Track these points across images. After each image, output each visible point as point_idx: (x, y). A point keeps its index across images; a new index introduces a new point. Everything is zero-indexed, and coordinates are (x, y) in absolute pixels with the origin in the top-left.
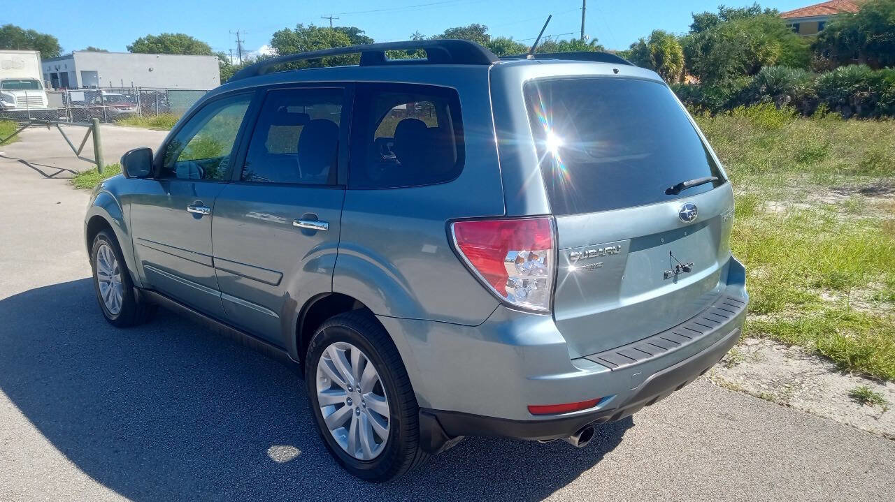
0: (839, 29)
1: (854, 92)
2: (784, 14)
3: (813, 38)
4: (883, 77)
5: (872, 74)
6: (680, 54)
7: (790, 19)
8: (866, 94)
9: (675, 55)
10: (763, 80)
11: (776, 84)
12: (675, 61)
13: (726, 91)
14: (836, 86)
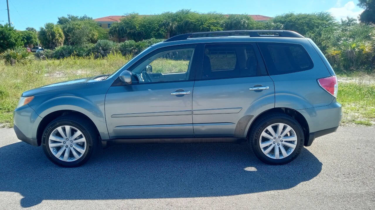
0: (118, 27)
1: (132, 50)
2: (95, 20)
3: (108, 29)
4: (140, 45)
5: (137, 44)
6: (62, 34)
7: (99, 22)
8: (136, 51)
9: (60, 34)
10: (100, 45)
11: (105, 46)
12: (60, 36)
13: (85, 49)
14: (126, 48)
